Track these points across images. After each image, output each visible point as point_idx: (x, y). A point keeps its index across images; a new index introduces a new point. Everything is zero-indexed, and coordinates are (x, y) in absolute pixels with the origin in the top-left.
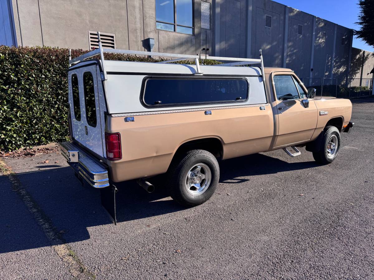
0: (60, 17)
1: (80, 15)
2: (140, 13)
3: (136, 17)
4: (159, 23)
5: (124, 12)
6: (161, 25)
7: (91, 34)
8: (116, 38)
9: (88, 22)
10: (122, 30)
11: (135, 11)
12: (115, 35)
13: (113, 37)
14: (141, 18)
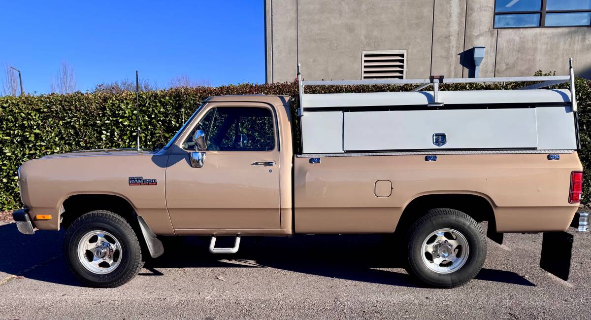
0: (323, 37)
1: (351, 29)
2: (460, 5)
3: (450, 14)
4: (502, 16)
5: (427, 11)
6: (506, 18)
7: (366, 56)
8: (407, 56)
9: (362, 38)
10: (419, 42)
11: (450, 4)
12: (407, 51)
13: (402, 55)
14: (460, 14)
